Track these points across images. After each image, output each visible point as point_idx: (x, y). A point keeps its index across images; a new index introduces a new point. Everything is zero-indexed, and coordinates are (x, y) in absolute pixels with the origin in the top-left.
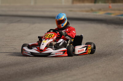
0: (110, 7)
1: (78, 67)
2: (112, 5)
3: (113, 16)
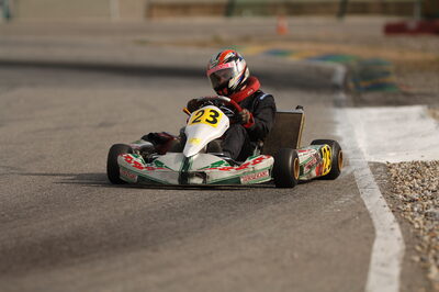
0: (280, 30)
2: (287, 23)
3: (292, 60)
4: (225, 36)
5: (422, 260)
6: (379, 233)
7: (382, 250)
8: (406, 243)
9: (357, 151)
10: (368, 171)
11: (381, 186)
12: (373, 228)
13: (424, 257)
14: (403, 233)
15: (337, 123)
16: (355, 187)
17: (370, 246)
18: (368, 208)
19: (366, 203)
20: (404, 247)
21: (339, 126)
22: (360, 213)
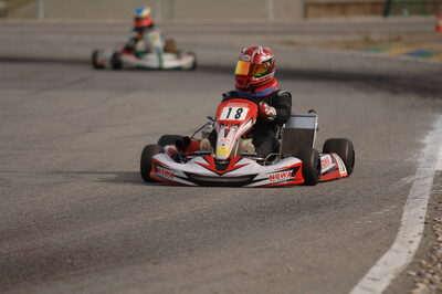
0: (438, 28)
1: (191, 250)
4: (375, 37)
5: (419, 275)
6: (395, 246)
7: (385, 263)
8: (416, 256)
9: (432, 159)
10: (430, 180)
11: (432, 196)
12: (393, 241)
13: (423, 271)
14: (420, 246)
15: (432, 129)
16: (405, 198)
17: (376, 259)
18: (403, 219)
19: (405, 213)
20: (411, 261)
21: (431, 133)
22: (390, 225)
